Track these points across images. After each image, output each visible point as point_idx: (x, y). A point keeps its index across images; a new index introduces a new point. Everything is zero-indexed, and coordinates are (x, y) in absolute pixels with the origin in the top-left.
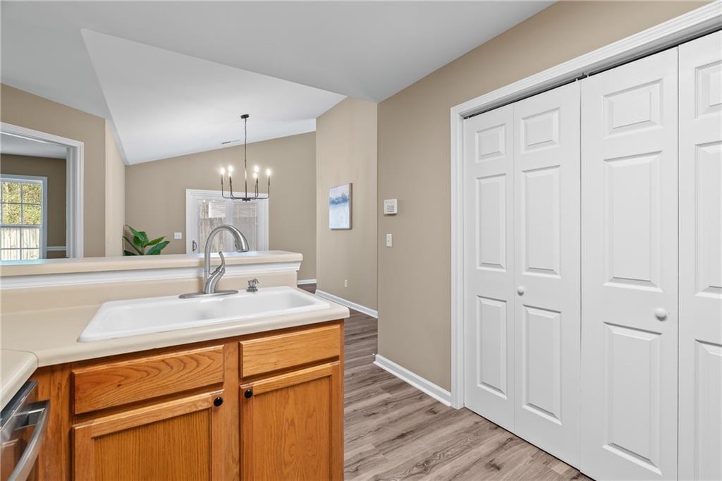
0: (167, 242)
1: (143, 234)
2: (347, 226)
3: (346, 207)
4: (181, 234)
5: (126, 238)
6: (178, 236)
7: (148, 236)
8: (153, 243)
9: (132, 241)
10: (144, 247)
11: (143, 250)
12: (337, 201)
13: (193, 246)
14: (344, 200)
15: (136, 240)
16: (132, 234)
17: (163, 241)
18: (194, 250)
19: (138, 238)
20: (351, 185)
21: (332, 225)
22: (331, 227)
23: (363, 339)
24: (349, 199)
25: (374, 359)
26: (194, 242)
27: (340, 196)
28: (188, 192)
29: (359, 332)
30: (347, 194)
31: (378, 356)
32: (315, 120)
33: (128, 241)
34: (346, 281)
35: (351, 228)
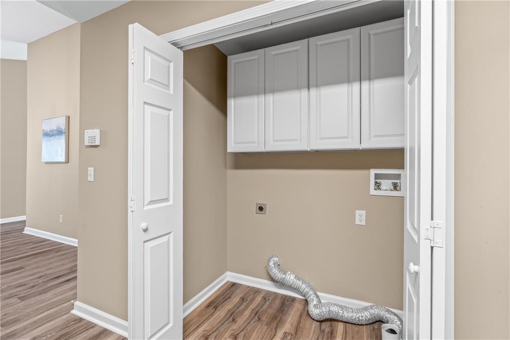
2: (63, 159)
3: (62, 140)
12: (50, 133)
14: (59, 132)
20: (68, 118)
21: (45, 157)
22: (44, 160)
23: (69, 280)
24: (65, 132)
25: (72, 307)
27: (55, 128)
29: (66, 272)
30: (63, 127)
31: (77, 303)
32: (26, 46)
34: (61, 216)
35: (67, 161)
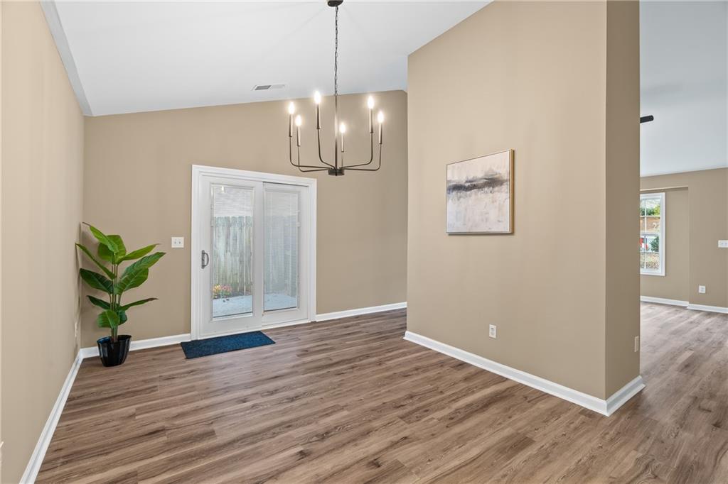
0: (161, 255)
1: (116, 239)
3: (499, 194)
4: (182, 239)
5: (83, 246)
6: (178, 242)
7: (125, 244)
8: (135, 255)
9: (94, 252)
10: (118, 264)
11: (116, 269)
13: (203, 260)
15: (103, 250)
16: (96, 240)
17: (153, 252)
18: (203, 266)
19: (106, 247)
26: (203, 253)
28: (196, 169)
33: (88, 253)
35: (513, 232)
